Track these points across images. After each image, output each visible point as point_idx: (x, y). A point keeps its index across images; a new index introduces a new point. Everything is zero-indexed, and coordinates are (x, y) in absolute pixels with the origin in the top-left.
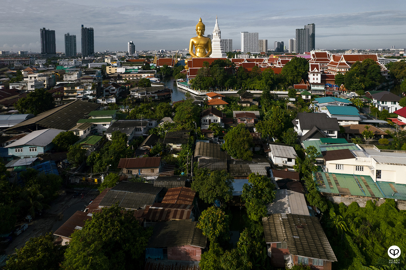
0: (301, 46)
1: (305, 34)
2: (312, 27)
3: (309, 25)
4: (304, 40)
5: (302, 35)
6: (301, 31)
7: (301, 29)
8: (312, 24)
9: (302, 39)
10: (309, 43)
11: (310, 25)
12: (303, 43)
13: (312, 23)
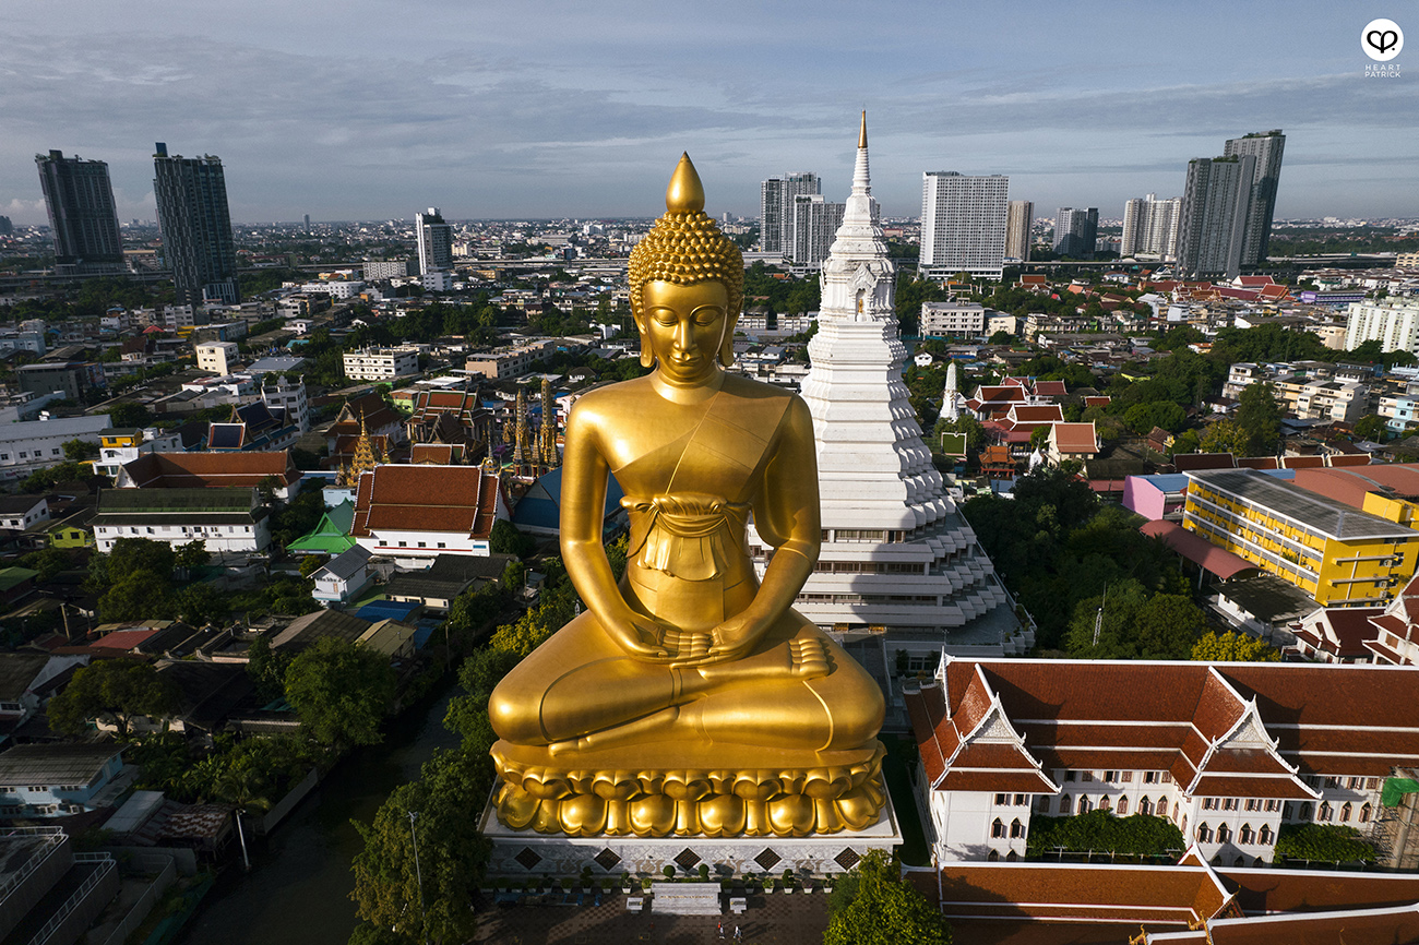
0: (1208, 242)
1: (1232, 185)
2: (1267, 145)
3: (1251, 136)
4: (1223, 215)
5: (1220, 189)
6: (1218, 169)
7: (1215, 160)
8: (1271, 134)
9: (1218, 206)
10: (1247, 224)
11: (1258, 136)
12: (1215, 227)
13: (1273, 128)
